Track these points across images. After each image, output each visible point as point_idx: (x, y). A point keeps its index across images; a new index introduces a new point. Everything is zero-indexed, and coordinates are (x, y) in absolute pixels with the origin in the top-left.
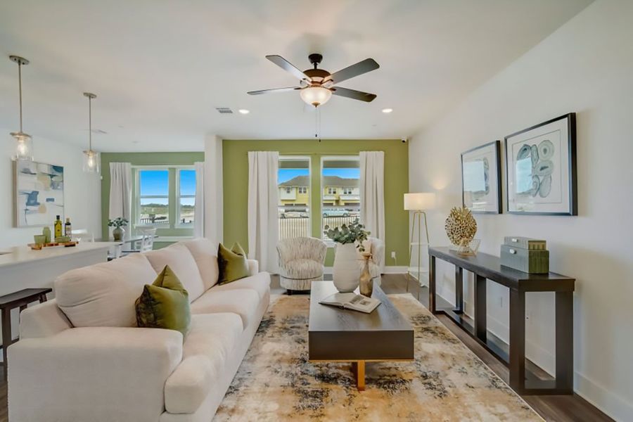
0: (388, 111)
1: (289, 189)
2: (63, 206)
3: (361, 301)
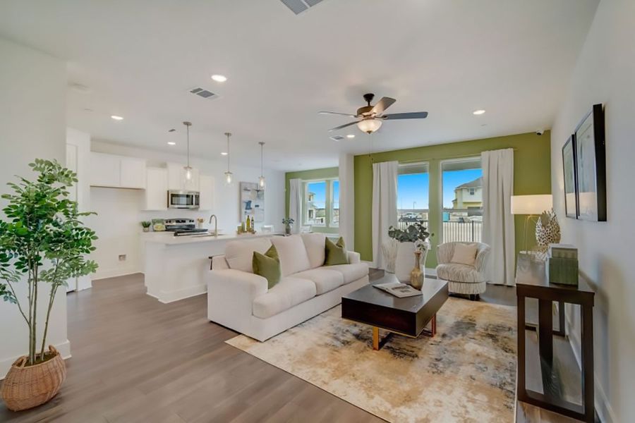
0: (480, 112)
1: (473, 190)
2: (263, 210)
3: (404, 290)
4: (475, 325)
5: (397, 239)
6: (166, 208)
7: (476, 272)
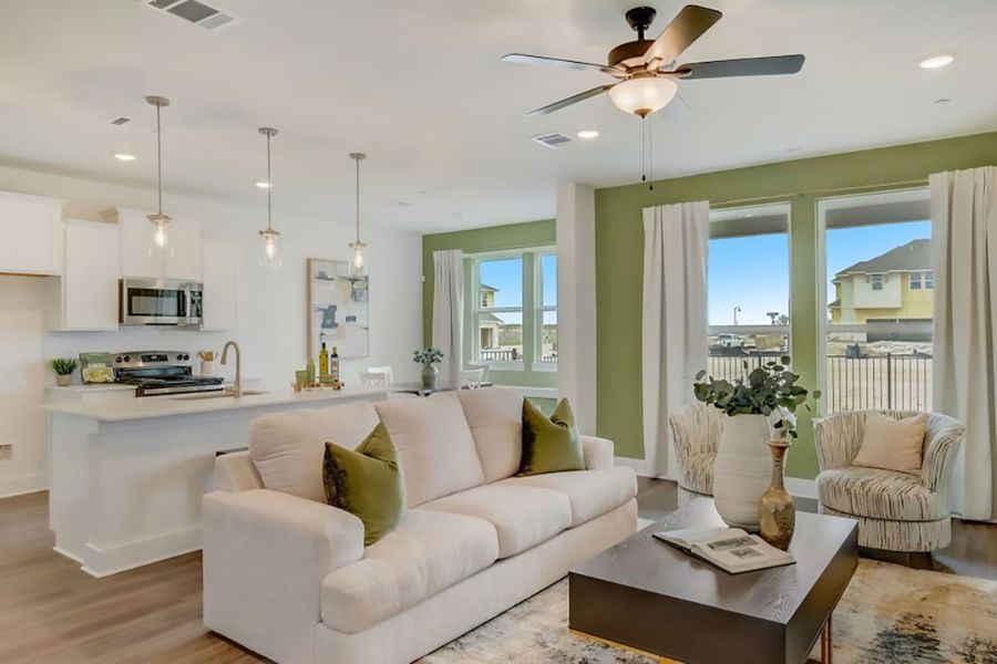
0: (938, 62)
1: (879, 277)
2: (367, 329)
3: (741, 549)
4: (938, 643)
5: (717, 405)
6: (115, 325)
7: (927, 492)
